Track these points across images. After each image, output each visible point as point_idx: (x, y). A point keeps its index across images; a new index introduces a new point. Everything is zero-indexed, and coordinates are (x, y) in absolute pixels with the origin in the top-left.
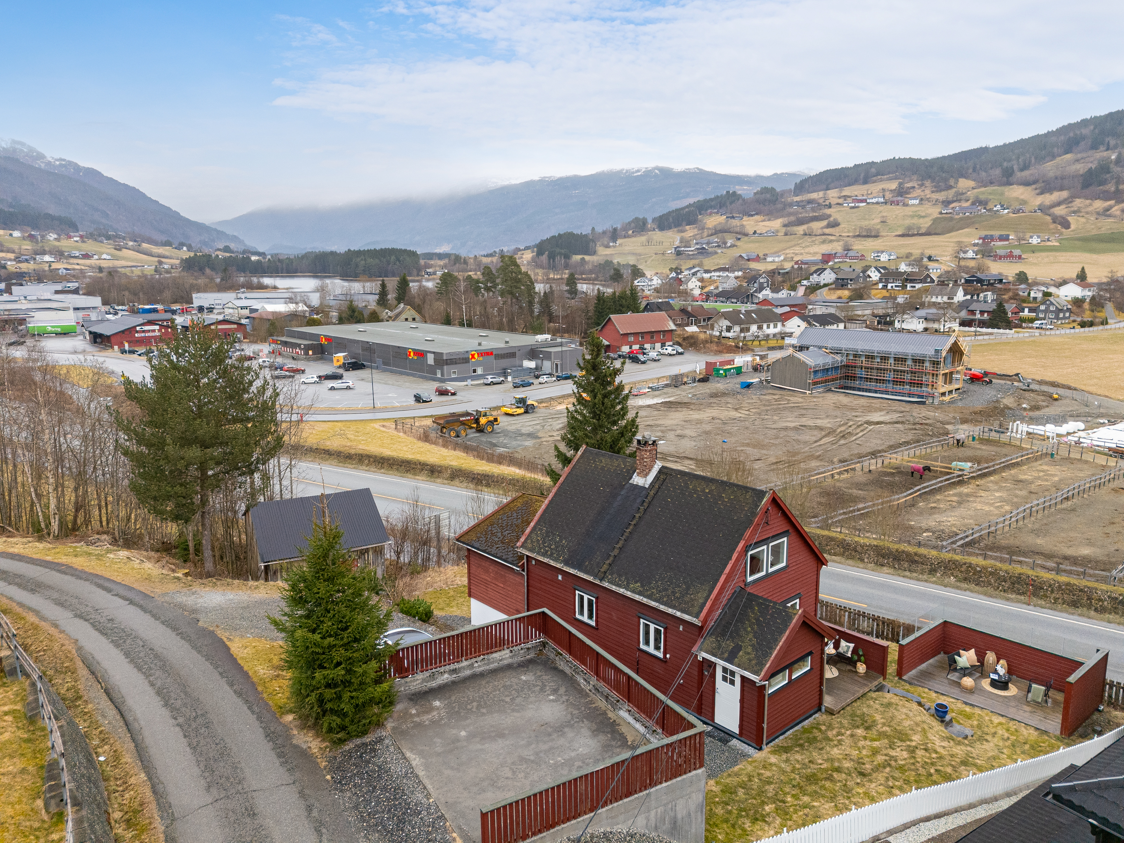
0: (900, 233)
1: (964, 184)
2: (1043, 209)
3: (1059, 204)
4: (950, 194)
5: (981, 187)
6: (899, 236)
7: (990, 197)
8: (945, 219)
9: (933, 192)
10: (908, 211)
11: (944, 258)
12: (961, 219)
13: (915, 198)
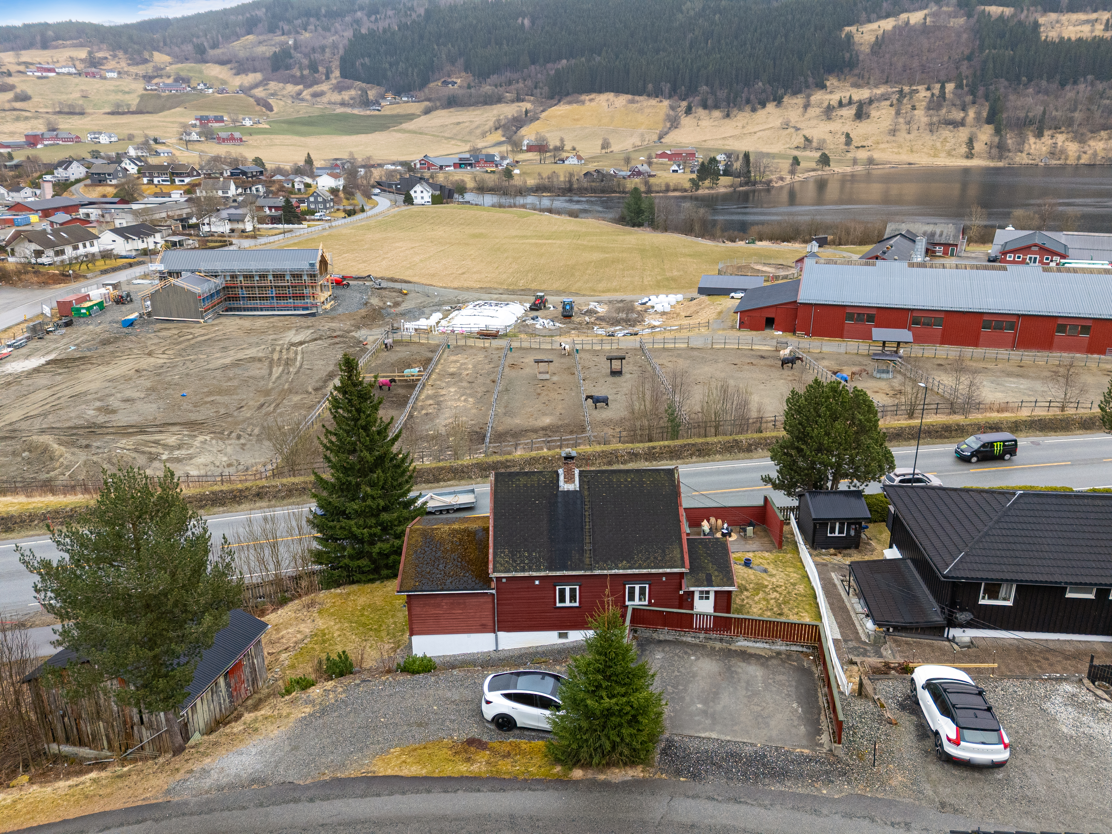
0: (109, 110)
1: (160, 58)
2: (245, 90)
3: (256, 86)
4: (147, 69)
5: (178, 62)
6: (109, 113)
7: (191, 74)
8: (153, 96)
9: (129, 65)
10: (109, 85)
11: (169, 140)
12: (169, 97)
13: (111, 71)
